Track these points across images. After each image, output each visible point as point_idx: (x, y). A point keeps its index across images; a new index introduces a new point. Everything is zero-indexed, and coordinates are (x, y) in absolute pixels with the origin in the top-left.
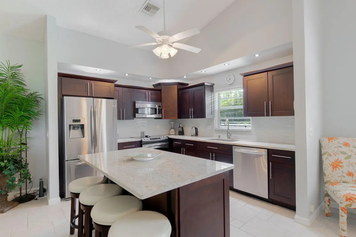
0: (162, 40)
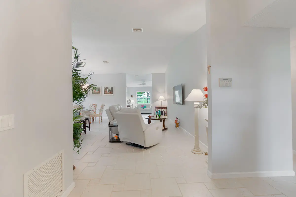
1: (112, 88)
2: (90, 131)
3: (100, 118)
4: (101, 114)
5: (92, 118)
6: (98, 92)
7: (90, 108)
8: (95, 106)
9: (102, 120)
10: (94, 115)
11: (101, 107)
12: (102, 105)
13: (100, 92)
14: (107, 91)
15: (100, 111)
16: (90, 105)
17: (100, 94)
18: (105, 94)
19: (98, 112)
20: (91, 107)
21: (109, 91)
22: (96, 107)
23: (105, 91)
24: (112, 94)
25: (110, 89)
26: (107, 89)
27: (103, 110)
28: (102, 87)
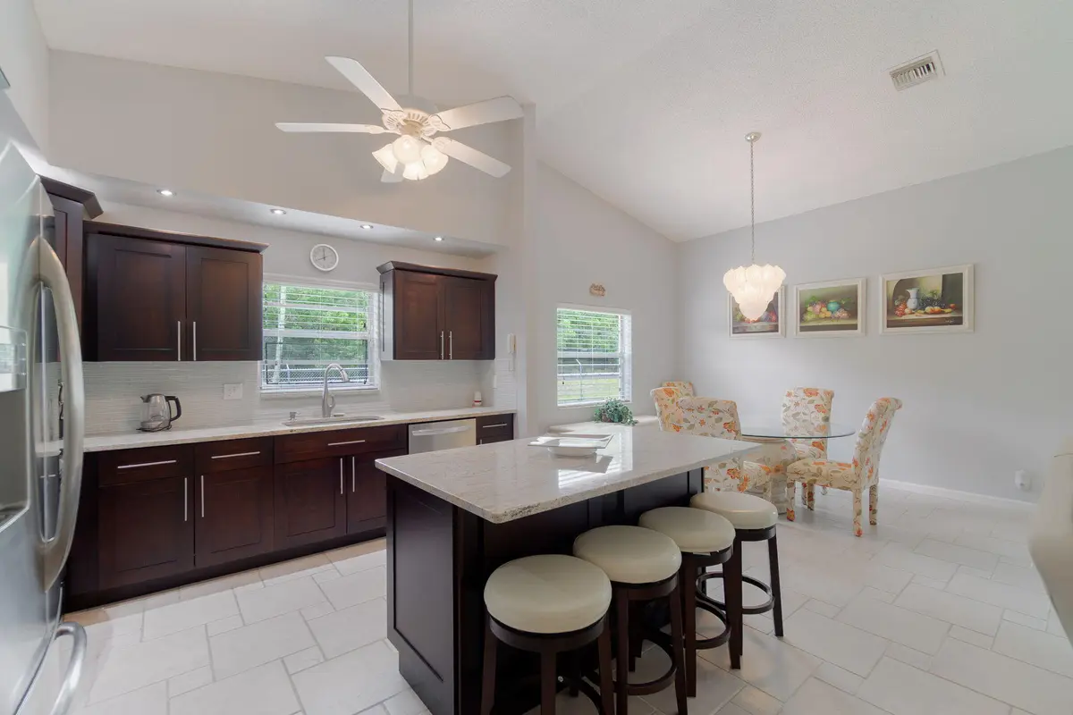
0: (405, 121)
1: (952, 285)
2: (779, 632)
3: (858, 500)
4: (871, 471)
5: (798, 485)
6: (838, 318)
7: (790, 413)
8: (824, 402)
9: (872, 510)
10: (814, 469)
11: (872, 417)
12: (879, 406)
13: (853, 313)
14: (912, 303)
15: (864, 449)
16: (789, 395)
17: (854, 327)
18: (890, 324)
19: (842, 451)
20: (797, 404)
21: (923, 303)
22: (825, 410)
23: (896, 308)
24: (959, 321)
25: (934, 285)
26: (912, 292)
27: (882, 443)
28: (867, 283)
